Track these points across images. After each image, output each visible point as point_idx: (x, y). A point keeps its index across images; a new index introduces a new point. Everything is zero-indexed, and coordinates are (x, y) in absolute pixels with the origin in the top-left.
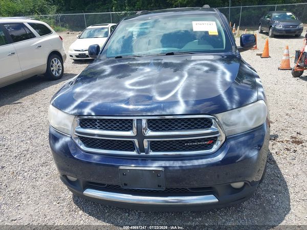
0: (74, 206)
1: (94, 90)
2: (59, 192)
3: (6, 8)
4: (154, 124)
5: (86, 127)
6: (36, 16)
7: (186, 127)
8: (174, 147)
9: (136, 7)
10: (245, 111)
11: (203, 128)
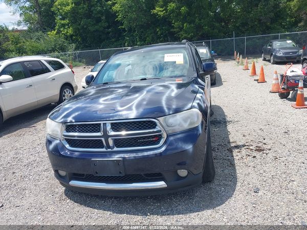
0: (64, 197)
1: (78, 106)
2: (55, 189)
3: (30, 47)
4: (115, 127)
5: (70, 132)
6: (56, 53)
7: (138, 127)
8: (131, 143)
9: (146, 42)
10: (179, 116)
11: (150, 128)
